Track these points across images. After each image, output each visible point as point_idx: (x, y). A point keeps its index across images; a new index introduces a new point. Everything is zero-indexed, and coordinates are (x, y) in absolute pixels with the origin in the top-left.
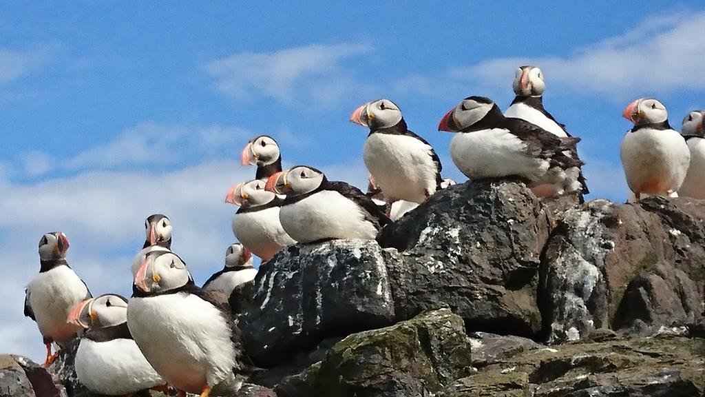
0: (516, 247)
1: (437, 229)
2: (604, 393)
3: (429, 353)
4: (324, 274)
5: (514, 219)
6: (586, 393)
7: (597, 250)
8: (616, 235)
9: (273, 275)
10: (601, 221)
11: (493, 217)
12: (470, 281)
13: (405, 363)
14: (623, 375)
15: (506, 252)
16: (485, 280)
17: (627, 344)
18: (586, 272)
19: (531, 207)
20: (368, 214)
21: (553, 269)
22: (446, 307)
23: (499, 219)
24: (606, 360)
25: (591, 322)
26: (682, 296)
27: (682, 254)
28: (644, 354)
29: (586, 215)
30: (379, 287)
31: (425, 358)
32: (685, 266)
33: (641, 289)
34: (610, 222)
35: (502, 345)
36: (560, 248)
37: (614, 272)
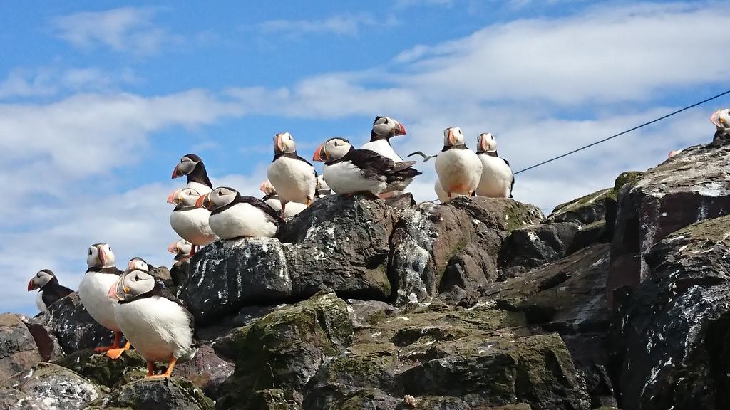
0: (373, 240)
1: (318, 228)
2: (450, 363)
3: (324, 328)
4: (242, 262)
5: (371, 220)
6: (438, 362)
7: (427, 239)
8: (439, 229)
9: (205, 262)
10: (429, 218)
11: (357, 220)
12: (343, 265)
13: (309, 336)
14: (459, 343)
15: (367, 243)
16: (353, 264)
17: (456, 314)
18: (420, 255)
19: (382, 211)
20: (271, 217)
21: (397, 252)
22: (333, 292)
23: (361, 221)
24: (446, 331)
25: (425, 289)
26: (484, 267)
27: (482, 237)
28: (469, 322)
29: (418, 214)
30: (282, 271)
31: (322, 332)
32: (485, 245)
33: (458, 265)
34: (435, 219)
35: (367, 309)
36: (401, 237)
37: (438, 254)
